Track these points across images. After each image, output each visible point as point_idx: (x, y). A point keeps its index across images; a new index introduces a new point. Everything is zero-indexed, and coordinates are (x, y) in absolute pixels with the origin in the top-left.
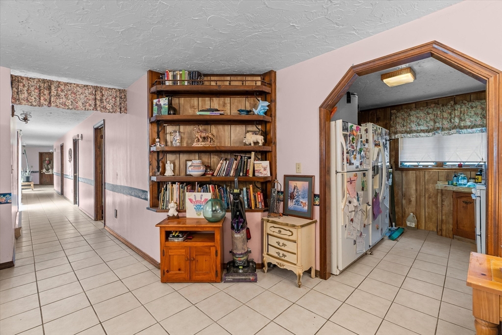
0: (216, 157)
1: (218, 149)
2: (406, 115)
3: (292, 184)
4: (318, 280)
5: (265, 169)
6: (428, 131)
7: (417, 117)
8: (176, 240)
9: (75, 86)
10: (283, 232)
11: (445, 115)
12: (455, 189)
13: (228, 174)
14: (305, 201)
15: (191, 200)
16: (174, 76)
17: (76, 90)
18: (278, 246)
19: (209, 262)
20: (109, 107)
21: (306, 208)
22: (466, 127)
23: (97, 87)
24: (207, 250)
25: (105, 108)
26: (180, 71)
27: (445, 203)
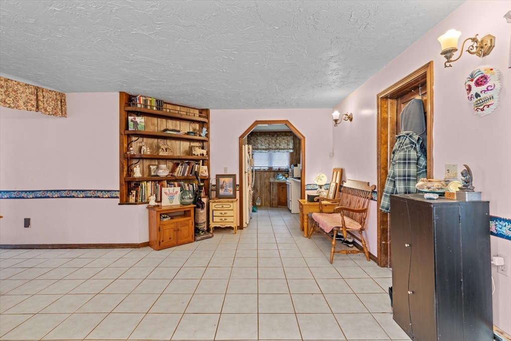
0: (171, 163)
1: (180, 158)
2: (255, 139)
3: (222, 180)
4: (240, 231)
5: (206, 171)
6: (266, 150)
7: (261, 141)
8: (165, 220)
9: (16, 83)
10: (225, 206)
11: (273, 142)
12: (278, 181)
13: (183, 175)
14: (231, 189)
15: (166, 193)
16: (146, 101)
17: (17, 88)
18: (222, 215)
19: (189, 230)
20: (49, 109)
21: (232, 193)
22: (281, 149)
23: (38, 87)
24: (187, 222)
25: (46, 110)
26: (151, 98)
27: (274, 189)
